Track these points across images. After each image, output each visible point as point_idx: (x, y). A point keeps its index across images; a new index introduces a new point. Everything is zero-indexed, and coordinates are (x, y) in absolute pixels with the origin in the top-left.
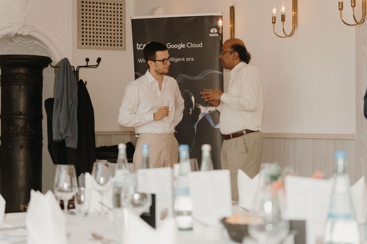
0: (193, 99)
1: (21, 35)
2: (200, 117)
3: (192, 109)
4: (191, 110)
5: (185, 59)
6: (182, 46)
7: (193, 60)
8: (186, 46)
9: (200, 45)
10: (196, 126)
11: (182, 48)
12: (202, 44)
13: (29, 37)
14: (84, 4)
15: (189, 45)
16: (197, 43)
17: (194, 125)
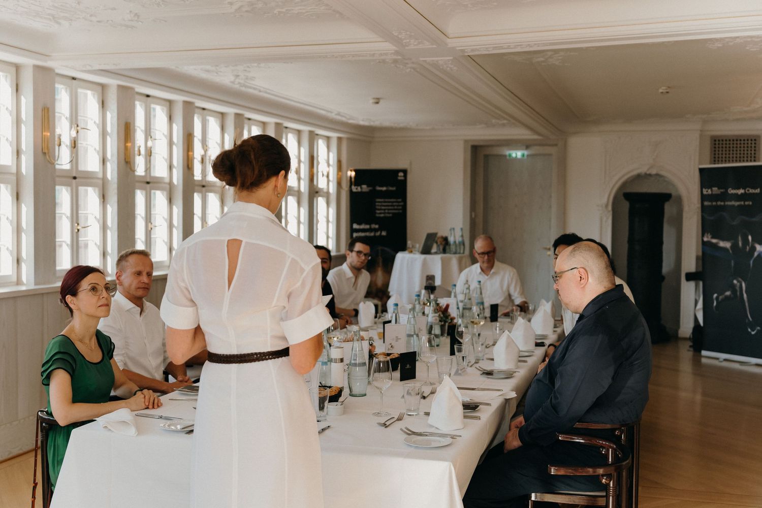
0: (750, 238)
1: (650, 175)
2: (756, 254)
3: (749, 246)
4: (748, 248)
5: (744, 203)
6: (741, 191)
7: (751, 203)
8: (745, 191)
9: (758, 191)
10: (751, 262)
11: (742, 194)
12: (759, 190)
13: (657, 175)
14: (717, 142)
15: (748, 191)
16: (755, 188)
17: (750, 260)
